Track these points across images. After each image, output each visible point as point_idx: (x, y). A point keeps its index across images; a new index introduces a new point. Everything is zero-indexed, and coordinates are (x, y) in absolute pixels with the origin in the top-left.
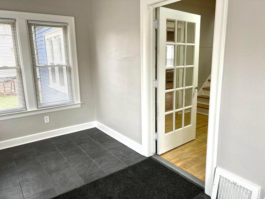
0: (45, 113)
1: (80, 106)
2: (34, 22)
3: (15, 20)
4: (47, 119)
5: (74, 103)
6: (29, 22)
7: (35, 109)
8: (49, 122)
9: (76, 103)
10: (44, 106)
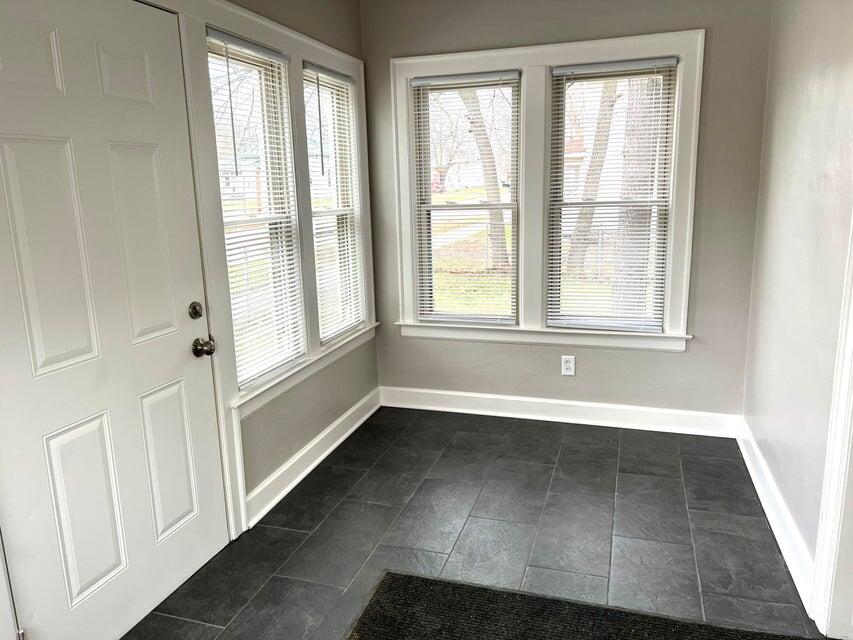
0: (565, 346)
1: (681, 346)
2: (568, 72)
3: (520, 74)
4: (568, 365)
5: (663, 331)
6: (555, 72)
7: (538, 327)
8: (572, 373)
9: (669, 332)
10: (564, 323)
